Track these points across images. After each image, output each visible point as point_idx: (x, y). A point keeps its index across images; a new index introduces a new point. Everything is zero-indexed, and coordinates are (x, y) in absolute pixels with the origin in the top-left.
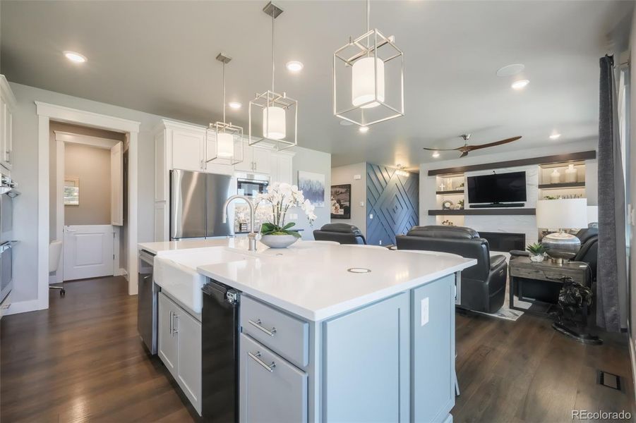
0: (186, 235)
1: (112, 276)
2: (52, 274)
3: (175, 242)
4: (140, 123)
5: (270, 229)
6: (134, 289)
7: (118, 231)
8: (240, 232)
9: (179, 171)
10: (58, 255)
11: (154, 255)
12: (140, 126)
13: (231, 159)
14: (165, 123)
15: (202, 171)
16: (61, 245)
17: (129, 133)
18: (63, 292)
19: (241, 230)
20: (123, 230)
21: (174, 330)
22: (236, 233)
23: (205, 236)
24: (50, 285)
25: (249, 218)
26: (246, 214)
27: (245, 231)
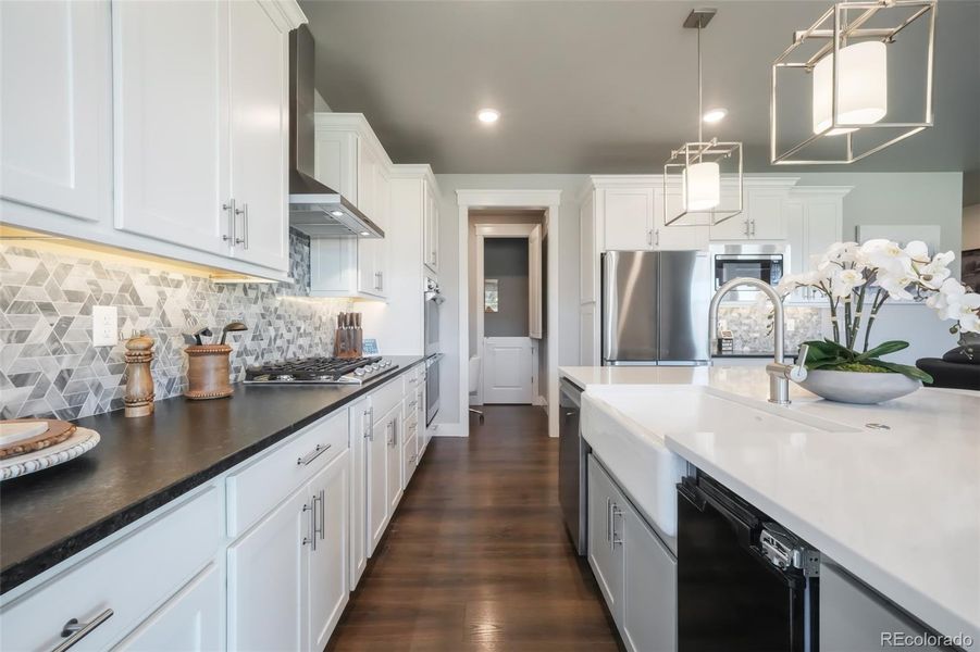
0: (625, 355)
1: (530, 405)
2: (472, 394)
3: (609, 369)
4: (560, 191)
5: (827, 356)
6: (554, 430)
7: (536, 345)
8: (720, 355)
9: (613, 253)
10: (478, 373)
11: (582, 390)
12: (562, 194)
13: (713, 212)
14: (594, 181)
15: (652, 249)
16: (480, 360)
17: (547, 208)
18: (482, 417)
19: (720, 349)
20: (542, 343)
21: (615, 535)
22: (713, 356)
23: (656, 358)
24: (470, 407)
25: (736, 328)
26: (731, 321)
27: (730, 353)
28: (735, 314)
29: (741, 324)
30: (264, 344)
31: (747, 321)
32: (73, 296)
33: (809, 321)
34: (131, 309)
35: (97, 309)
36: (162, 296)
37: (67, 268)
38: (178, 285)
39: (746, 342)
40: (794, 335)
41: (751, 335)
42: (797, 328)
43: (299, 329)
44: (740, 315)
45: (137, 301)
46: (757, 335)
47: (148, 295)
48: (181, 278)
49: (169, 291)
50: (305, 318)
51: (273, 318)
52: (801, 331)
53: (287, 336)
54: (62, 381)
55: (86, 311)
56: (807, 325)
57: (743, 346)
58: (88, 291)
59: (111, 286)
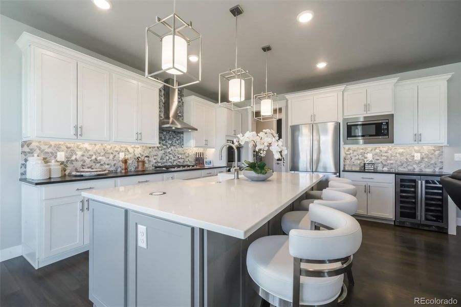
17: (282, 108)
19: (364, 168)
25: (378, 158)
26: (375, 154)
27: (373, 171)
28: (377, 151)
29: (382, 156)
30: (165, 161)
31: (386, 154)
32: (116, 151)
33: (432, 154)
34: (127, 153)
35: (120, 153)
36: (134, 150)
37: (115, 147)
38: (138, 148)
39: (385, 165)
40: (420, 162)
41: (388, 161)
42: (422, 158)
43: (178, 157)
44: (381, 151)
45: (128, 151)
46: (391, 162)
47: (131, 150)
48: (139, 146)
49: (136, 149)
50: (181, 154)
51: (168, 154)
52: (426, 160)
53: (173, 159)
54: (114, 165)
55: (119, 154)
56: (430, 156)
57: (383, 167)
58: (119, 150)
59: (124, 149)
